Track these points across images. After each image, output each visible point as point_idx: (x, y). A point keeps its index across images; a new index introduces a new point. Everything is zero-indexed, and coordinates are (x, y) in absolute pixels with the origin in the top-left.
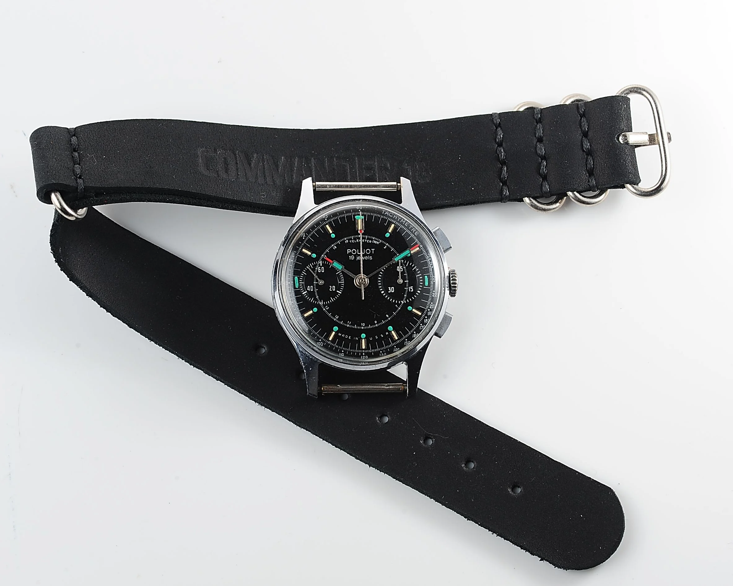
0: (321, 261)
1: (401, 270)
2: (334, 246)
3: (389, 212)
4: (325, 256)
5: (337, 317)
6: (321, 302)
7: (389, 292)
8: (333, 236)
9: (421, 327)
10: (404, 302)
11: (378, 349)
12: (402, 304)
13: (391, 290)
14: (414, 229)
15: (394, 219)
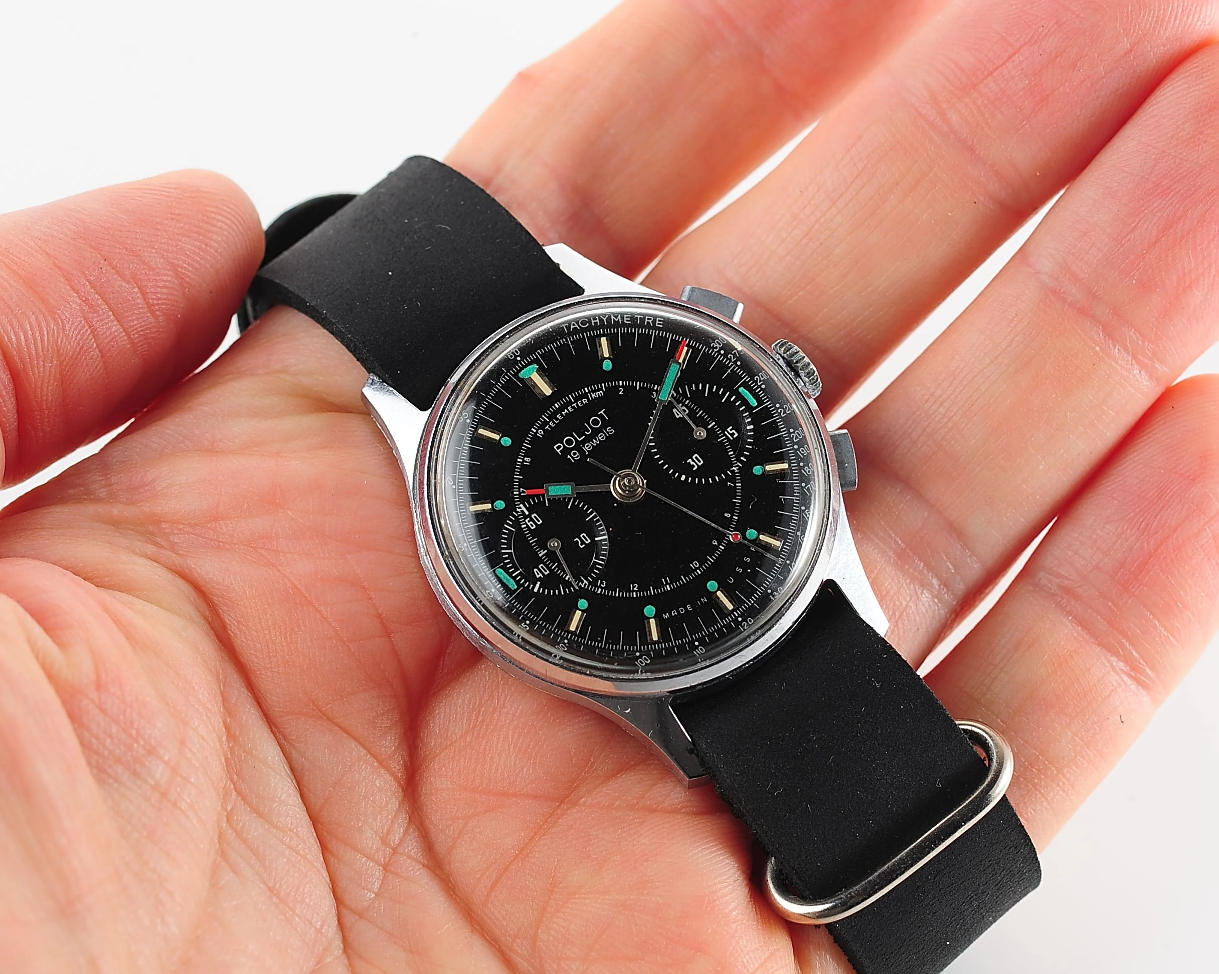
0: (521, 506)
1: (685, 411)
2: (523, 459)
3: (577, 321)
4: (521, 489)
5: (634, 587)
6: (582, 582)
7: (694, 469)
8: (507, 441)
9: (808, 490)
10: (738, 466)
11: (760, 591)
12: (737, 473)
13: (696, 461)
14: (648, 319)
15: (596, 327)
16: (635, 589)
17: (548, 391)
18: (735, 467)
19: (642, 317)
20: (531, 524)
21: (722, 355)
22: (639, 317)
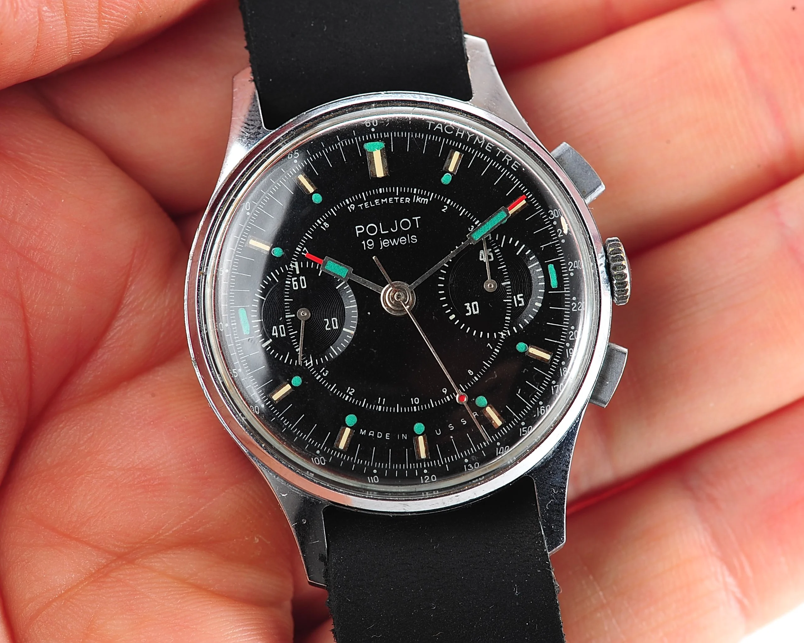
0: (296, 263)
1: (489, 257)
2: (323, 223)
3: (444, 125)
4: (305, 248)
5: (350, 391)
6: (309, 361)
7: (467, 314)
8: (317, 198)
9: (555, 389)
10: (507, 333)
11: (458, 455)
12: (502, 339)
13: (473, 308)
14: (507, 157)
15: (458, 139)
16: (350, 393)
17: (380, 172)
18: (504, 333)
19: (503, 152)
20: (295, 285)
21: (553, 225)
22: (500, 150)
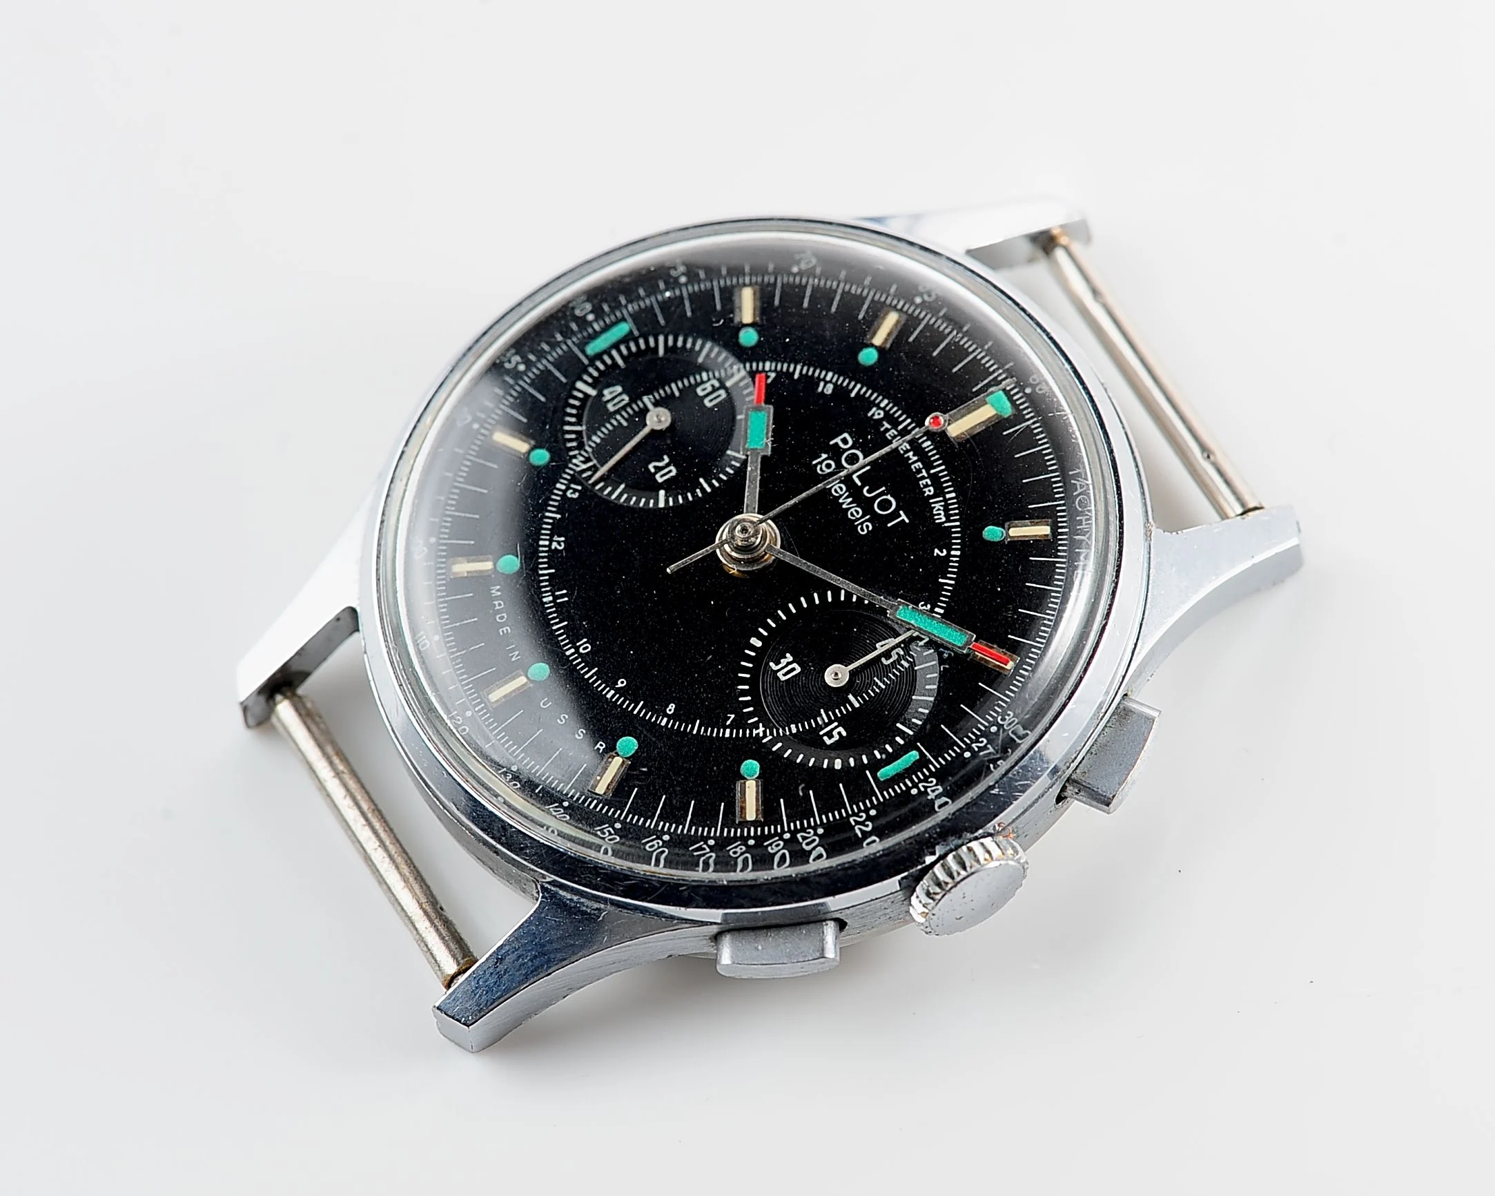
2: (830, 382)
4: (773, 375)
5: (559, 543)
7: (771, 664)
8: (868, 357)
10: (765, 736)
12: (751, 733)
13: (786, 668)
16: (554, 545)
17: (957, 429)
20: (706, 389)
